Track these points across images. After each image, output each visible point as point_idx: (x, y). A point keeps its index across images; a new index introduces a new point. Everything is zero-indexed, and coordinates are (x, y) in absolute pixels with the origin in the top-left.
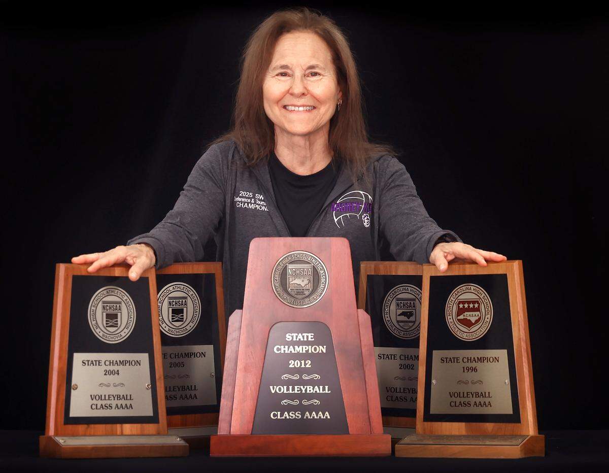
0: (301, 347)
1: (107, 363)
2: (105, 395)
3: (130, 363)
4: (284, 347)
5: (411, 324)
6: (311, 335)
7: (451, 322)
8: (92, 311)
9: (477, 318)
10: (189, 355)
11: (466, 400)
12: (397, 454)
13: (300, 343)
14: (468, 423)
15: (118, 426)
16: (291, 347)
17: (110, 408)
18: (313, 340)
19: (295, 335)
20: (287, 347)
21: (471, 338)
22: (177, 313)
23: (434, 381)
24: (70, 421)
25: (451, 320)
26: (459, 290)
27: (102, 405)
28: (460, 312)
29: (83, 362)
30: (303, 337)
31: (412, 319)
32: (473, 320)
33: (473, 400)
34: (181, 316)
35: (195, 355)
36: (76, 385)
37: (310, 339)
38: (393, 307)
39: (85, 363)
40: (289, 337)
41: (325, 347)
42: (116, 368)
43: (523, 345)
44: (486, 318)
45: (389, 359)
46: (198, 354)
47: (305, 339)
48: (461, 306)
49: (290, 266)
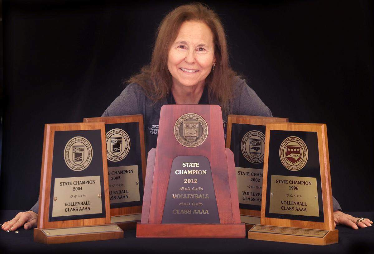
0: (191, 171)
1: (75, 183)
2: (74, 203)
3: (89, 182)
4: (181, 171)
5: (258, 155)
6: (198, 164)
7: (283, 159)
8: (66, 152)
9: (298, 157)
10: (123, 172)
11: (291, 206)
12: (249, 238)
13: (190, 168)
14: (292, 220)
15: (81, 220)
16: (186, 171)
17: (77, 210)
18: (199, 166)
19: (188, 164)
20: (183, 171)
21: (295, 169)
22: (116, 147)
23: (272, 194)
24: (53, 219)
25: (283, 158)
26: (288, 140)
27: (71, 209)
28: (288, 153)
29: (61, 184)
30: (193, 165)
31: (259, 151)
32: (296, 158)
33: (295, 207)
34: (118, 149)
35: (127, 172)
36: (56, 198)
37: (197, 166)
38: (248, 144)
39: (62, 184)
40: (184, 165)
41: (206, 171)
42: (80, 186)
43: (326, 175)
44: (304, 158)
45: (245, 175)
46: (129, 171)
47: (194, 166)
48: (289, 149)
49: (185, 122)
